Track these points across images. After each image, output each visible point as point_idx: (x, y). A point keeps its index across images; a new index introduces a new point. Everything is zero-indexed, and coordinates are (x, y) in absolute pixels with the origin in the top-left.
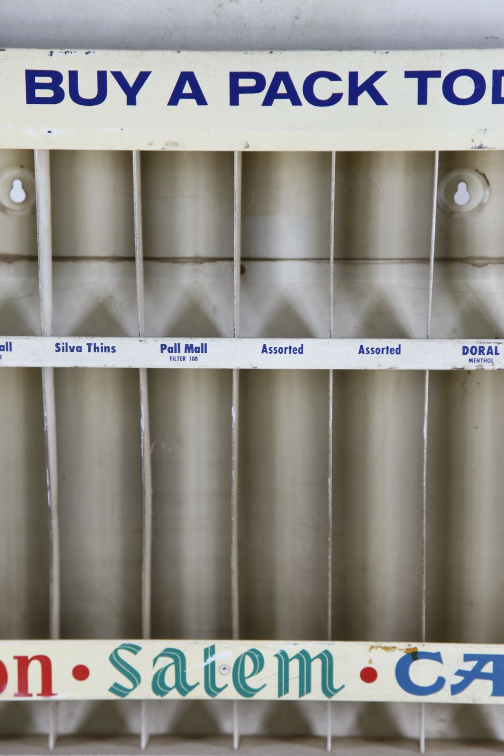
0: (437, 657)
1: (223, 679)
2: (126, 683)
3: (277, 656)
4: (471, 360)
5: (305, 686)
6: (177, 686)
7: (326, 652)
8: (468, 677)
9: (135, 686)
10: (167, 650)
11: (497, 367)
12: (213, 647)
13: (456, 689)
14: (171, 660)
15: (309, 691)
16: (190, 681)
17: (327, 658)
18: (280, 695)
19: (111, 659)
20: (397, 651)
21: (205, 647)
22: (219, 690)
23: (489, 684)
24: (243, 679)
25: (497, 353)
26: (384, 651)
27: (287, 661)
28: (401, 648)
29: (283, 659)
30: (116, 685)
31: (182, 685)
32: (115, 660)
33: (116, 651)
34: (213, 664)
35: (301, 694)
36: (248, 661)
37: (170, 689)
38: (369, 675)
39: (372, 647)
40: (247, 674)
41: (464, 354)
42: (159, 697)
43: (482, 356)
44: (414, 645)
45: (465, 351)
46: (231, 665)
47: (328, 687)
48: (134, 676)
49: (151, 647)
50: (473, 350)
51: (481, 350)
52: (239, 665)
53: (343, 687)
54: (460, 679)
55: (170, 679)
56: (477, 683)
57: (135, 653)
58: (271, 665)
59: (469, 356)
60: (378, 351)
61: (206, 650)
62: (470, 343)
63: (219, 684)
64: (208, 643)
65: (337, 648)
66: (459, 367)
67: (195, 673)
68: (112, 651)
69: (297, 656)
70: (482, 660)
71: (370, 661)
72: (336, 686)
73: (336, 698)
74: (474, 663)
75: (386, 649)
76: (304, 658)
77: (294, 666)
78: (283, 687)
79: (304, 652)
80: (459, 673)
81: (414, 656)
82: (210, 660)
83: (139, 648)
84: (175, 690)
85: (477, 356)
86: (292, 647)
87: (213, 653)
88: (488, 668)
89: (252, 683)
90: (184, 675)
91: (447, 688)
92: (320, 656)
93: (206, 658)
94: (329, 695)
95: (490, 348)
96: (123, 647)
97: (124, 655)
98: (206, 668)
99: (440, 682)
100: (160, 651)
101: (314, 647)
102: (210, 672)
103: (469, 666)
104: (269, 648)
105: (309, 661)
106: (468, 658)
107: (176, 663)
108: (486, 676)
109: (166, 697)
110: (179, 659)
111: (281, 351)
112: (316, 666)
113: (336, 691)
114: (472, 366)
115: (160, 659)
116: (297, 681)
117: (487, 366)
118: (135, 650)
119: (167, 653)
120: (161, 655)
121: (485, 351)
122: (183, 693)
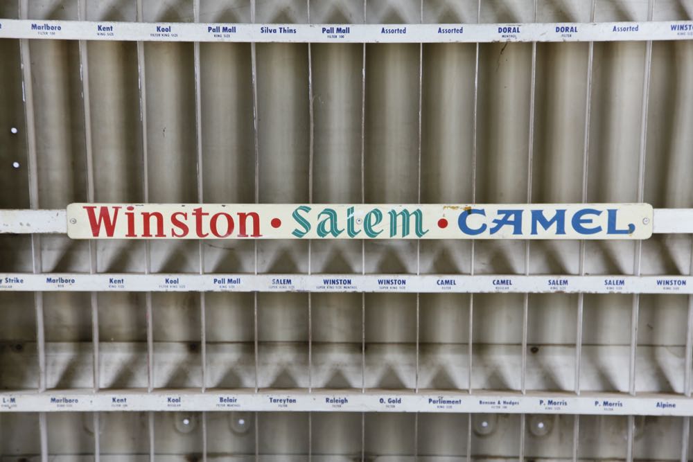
0: (482, 212)
1: (359, 227)
2: (302, 229)
3: (389, 213)
4: (503, 36)
5: (406, 230)
6: (332, 231)
7: (418, 210)
8: (500, 224)
9: (307, 231)
10: (326, 210)
11: (518, 40)
12: (353, 208)
13: (493, 231)
14: (328, 216)
15: (408, 233)
16: (339, 228)
17: (418, 214)
18: (391, 236)
19: (293, 215)
20: (459, 209)
21: (348, 208)
22: (356, 233)
23: (512, 227)
24: (370, 226)
25: (518, 32)
26: (452, 210)
27: (396, 216)
28: (462, 208)
29: (393, 214)
30: (296, 230)
31: (335, 231)
32: (296, 216)
33: (296, 210)
34: (353, 218)
35: (404, 235)
36: (373, 216)
37: (328, 233)
38: (443, 223)
39: (445, 207)
40: (372, 223)
41: (499, 32)
42: (321, 238)
43: (510, 34)
44: (469, 205)
45: (500, 30)
46: (363, 219)
47: (419, 230)
48: (307, 225)
49: (317, 208)
50: (505, 30)
51: (509, 30)
52: (368, 218)
53: (428, 231)
54: (495, 225)
55: (328, 227)
56: (505, 227)
57: (307, 212)
58: (386, 218)
59: (502, 33)
60: (449, 31)
61: (349, 210)
62: (503, 26)
63: (356, 230)
64: (350, 206)
65: (425, 208)
66: (497, 40)
67: (342, 224)
68: (294, 210)
69: (401, 213)
70: (508, 213)
71: (444, 216)
72: (424, 230)
73: (424, 237)
74: (504, 215)
75: (453, 208)
76: (405, 214)
77: (400, 219)
78: (393, 231)
79: (406, 211)
80: (495, 221)
81: (469, 212)
82: (351, 216)
83: (310, 209)
84: (330, 233)
85: (507, 34)
86: (399, 208)
87: (352, 211)
88: (512, 218)
89: (375, 229)
90: (336, 225)
91: (488, 230)
92: (415, 213)
93: (348, 214)
94: (420, 236)
95: (514, 28)
96: (301, 208)
97: (301, 213)
98: (349, 220)
99: (484, 227)
100: (322, 211)
101: (411, 208)
102: (351, 222)
103: (501, 217)
104: (385, 209)
105: (409, 216)
106: (500, 212)
107: (331, 217)
108: (510, 223)
109: (325, 238)
110: (333, 215)
111: (393, 31)
112: (413, 219)
113: (424, 233)
114: (504, 40)
115: (322, 215)
116: (401, 227)
117: (513, 40)
118: (307, 210)
119: (326, 211)
120: (322, 213)
121: (512, 31)
122: (336, 235)
